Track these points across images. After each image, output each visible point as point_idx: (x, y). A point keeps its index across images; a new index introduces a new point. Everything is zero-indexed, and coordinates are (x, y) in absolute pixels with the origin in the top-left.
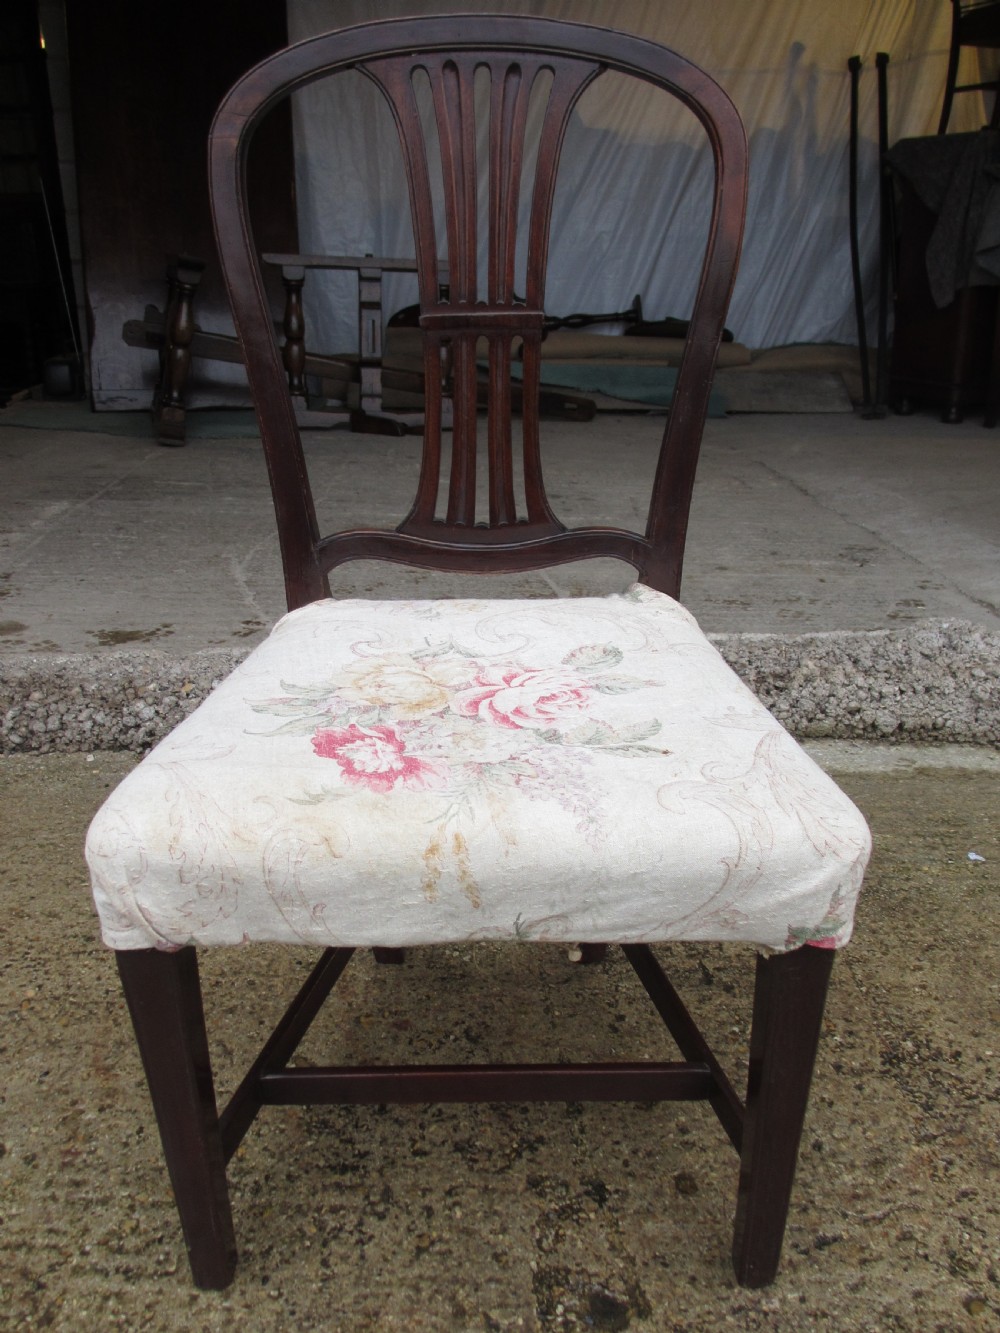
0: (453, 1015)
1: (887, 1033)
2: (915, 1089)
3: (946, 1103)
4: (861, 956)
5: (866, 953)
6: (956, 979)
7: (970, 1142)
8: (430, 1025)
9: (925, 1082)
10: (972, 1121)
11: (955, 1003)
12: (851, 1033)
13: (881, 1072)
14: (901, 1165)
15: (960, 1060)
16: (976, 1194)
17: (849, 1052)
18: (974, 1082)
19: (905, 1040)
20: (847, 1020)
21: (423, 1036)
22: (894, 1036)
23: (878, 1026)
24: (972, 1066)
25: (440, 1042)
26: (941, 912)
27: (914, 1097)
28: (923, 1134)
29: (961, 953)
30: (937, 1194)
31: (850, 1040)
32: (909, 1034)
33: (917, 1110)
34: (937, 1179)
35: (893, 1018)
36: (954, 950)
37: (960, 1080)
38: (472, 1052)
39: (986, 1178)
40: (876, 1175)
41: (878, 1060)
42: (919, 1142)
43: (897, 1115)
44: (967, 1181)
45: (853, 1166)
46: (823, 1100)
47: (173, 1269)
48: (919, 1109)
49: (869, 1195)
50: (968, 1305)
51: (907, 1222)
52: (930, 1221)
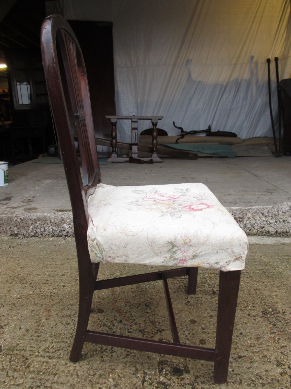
0: (142, 300)
1: (264, 307)
2: (271, 321)
3: (280, 324)
4: (259, 288)
5: (260, 287)
6: (286, 294)
7: (286, 334)
8: (136, 302)
9: (274, 319)
10: (287, 329)
11: (285, 300)
12: (254, 307)
13: (261, 316)
14: (265, 339)
15: (285, 314)
16: (286, 347)
17: (252, 311)
18: (288, 319)
19: (269, 309)
20: (253, 303)
21: (133, 305)
22: (266, 308)
23: (262, 305)
24: (288, 315)
25: (138, 306)
26: (283, 278)
27: (271, 322)
28: (272, 332)
29: (288, 288)
30: (275, 346)
31: (253, 308)
32: (271, 307)
33: (271, 326)
34: (275, 343)
35: (266, 303)
36: (286, 287)
37: (284, 319)
38: (146, 309)
39: (289, 343)
40: (257, 341)
41: (261, 313)
42: (271, 333)
43: (265, 327)
44: (284, 344)
45: (251, 339)
46: (244, 322)
47: (61, 357)
48: (272, 325)
49: (255, 346)
50: (281, 374)
51: (265, 353)
52: (272, 353)
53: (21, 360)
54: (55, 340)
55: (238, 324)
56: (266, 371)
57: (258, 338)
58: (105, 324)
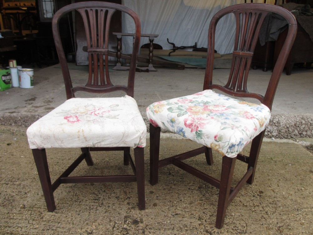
1: (201, 184)
2: (202, 193)
3: (207, 195)
7: (209, 201)
9: (205, 192)
10: (211, 198)
14: (195, 204)
15: (213, 188)
16: (207, 209)
20: (194, 181)
28: (201, 199)
30: (200, 208)
31: (193, 185)
32: (205, 184)
34: (201, 206)
35: (203, 182)
37: (211, 191)
39: (210, 206)
40: (190, 205)
41: (197, 188)
42: (200, 201)
43: (197, 196)
44: (207, 207)
45: (186, 203)
46: (185, 193)
47: (64, 212)
48: (202, 196)
49: (188, 208)
50: (200, 225)
51: (193, 212)
52: (197, 212)
53: (38, 214)
54: (61, 202)
55: (181, 195)
56: (191, 223)
57: (191, 203)
58: (94, 193)
